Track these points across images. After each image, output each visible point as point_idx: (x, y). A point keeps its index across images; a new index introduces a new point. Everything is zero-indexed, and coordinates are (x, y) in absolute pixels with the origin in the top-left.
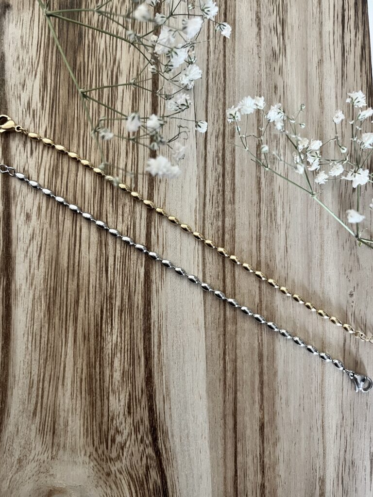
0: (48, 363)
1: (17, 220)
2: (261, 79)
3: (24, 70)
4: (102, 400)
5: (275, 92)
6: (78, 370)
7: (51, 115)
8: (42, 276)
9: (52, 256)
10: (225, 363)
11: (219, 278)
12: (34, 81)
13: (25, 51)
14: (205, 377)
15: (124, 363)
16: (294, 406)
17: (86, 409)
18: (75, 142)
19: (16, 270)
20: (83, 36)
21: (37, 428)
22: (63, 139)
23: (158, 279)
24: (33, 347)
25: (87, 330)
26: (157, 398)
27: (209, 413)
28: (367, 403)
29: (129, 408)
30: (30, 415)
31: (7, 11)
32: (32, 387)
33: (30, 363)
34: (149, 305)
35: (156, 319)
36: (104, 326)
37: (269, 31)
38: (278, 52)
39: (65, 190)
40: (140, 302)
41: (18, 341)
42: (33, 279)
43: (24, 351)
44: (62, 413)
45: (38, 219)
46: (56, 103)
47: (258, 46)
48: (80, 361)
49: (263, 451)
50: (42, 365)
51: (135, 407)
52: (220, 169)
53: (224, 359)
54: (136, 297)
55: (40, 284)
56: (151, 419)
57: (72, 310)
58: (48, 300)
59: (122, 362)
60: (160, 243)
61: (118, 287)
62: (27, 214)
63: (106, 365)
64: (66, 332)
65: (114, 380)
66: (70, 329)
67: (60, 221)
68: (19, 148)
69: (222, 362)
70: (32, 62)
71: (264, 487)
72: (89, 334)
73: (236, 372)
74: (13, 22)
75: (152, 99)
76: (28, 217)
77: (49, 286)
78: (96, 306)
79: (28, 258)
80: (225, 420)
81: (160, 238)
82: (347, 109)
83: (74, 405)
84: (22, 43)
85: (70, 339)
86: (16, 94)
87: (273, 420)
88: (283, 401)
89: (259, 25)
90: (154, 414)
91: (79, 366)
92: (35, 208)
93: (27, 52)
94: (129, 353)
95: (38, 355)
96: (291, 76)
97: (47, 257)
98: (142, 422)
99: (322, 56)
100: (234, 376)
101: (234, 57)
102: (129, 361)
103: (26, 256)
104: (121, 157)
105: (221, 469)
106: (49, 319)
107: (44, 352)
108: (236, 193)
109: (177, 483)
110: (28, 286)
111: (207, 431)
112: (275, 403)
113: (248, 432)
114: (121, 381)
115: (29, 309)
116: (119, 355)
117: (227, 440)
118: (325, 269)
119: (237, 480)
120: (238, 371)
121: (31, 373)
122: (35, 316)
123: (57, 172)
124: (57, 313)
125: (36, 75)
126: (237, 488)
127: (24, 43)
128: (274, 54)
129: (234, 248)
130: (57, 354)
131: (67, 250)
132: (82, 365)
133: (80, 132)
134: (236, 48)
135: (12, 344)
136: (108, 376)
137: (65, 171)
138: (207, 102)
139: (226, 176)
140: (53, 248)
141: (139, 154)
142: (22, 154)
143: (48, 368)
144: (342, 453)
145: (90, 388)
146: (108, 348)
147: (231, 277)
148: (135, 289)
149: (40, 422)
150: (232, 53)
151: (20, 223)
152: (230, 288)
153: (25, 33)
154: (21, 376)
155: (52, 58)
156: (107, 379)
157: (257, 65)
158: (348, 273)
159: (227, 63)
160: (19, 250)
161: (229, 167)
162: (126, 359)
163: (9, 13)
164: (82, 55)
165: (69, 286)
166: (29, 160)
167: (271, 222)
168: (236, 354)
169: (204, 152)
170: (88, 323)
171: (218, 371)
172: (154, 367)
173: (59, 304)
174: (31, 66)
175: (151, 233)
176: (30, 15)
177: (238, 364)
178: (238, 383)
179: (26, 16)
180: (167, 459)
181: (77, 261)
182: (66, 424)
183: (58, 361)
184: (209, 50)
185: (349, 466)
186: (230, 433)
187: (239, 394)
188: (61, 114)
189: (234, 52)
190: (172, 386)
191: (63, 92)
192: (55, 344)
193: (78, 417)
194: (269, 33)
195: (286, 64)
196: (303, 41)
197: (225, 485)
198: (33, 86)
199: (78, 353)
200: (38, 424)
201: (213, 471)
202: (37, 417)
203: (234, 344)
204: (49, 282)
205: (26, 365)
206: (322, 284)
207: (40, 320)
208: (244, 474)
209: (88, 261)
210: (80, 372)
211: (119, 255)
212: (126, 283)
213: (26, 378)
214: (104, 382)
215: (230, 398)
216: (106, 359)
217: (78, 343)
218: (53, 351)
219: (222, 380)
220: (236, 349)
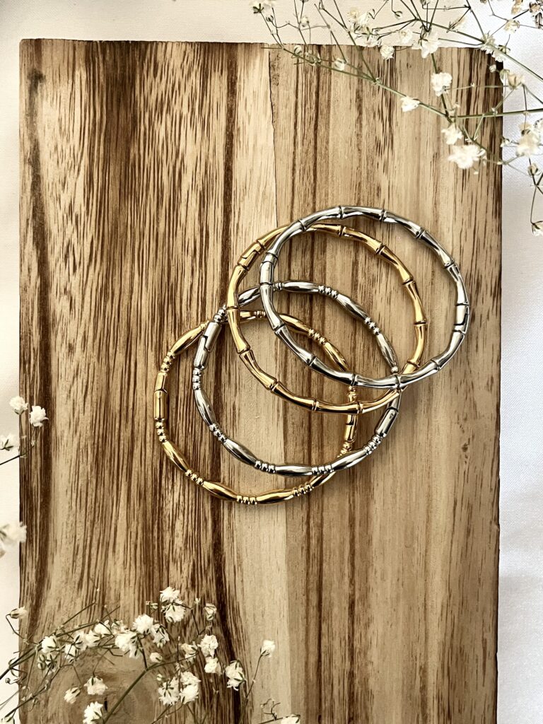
0: (96, 526)
1: (57, 352)
2: (361, 178)
3: (63, 164)
4: (161, 570)
5: (378, 195)
6: (133, 534)
7: (98, 222)
8: (89, 421)
9: (101, 398)
10: (308, 528)
11: (304, 425)
12: (77, 178)
13: (65, 140)
14: (284, 545)
15: (187, 526)
16: (392, 581)
17: (141, 581)
18: (129, 256)
19: (57, 414)
20: (138, 121)
21: (82, 602)
22: (114, 253)
23: (229, 426)
24: (78, 506)
25: (143, 487)
26: (227, 569)
27: (288, 587)
28: (479, 579)
29: (193, 580)
30: (74, 587)
31: (39, 84)
32: (77, 554)
33: (74, 525)
34: (219, 457)
35: (227, 475)
36: (163, 482)
37: (372, 115)
38: (382, 143)
39: (117, 317)
40: (207, 453)
41: (60, 500)
42: (77, 425)
43: (67, 510)
44: (112, 586)
45: (84, 351)
46: (104, 207)
47: (358, 135)
48: (134, 525)
49: (353, 633)
50: (89, 528)
51: (200, 579)
53: (308, 523)
54: (203, 447)
55: (87, 431)
56: (219, 593)
57: (125, 462)
58: (95, 450)
59: (185, 524)
60: (232, 382)
61: (180, 435)
62: (70, 345)
63: (166, 527)
64: (117, 489)
65: (175, 546)
66: (123, 485)
67: (110, 355)
68: (59, 263)
69: (305, 527)
70: (74, 154)
71: (353, 676)
72: (145, 491)
73: (322, 539)
74: (47, 99)
75: (224, 202)
76: (71, 348)
77: (97, 433)
78: (155, 458)
79: (72, 399)
80: (308, 596)
81: (232, 376)
82: (467, 217)
83: (128, 576)
84: (61, 128)
85: (122, 496)
86: (54, 194)
87: (365, 597)
88: (379, 574)
89: (359, 107)
90: (223, 587)
91: (133, 529)
92: (80, 339)
93: (68, 141)
94: (193, 514)
95: (83, 516)
96: (399, 173)
97: (94, 398)
98: (208, 596)
99: (438, 148)
100: (319, 544)
101: (327, 149)
102: (193, 523)
103: (69, 396)
104: (186, 276)
105: (303, 654)
106: (97, 473)
107: (91, 512)
108: (326, 322)
109: (249, 668)
110: (71, 433)
111: (286, 609)
112: (369, 577)
113: (336, 610)
114: (183, 549)
115: (73, 460)
116: (181, 516)
117: (309, 620)
118: (433, 416)
119: (321, 666)
120: (324, 538)
121: (75, 536)
122: (80, 469)
123: (106, 294)
124: (107, 467)
125: (79, 170)
126: (321, 675)
127: (63, 128)
128: (378, 145)
129: (322, 389)
130: (107, 515)
131: (119, 390)
132: (137, 528)
133: (134, 243)
134: (330, 138)
135: (52, 502)
136: (168, 542)
137: (117, 292)
138: (292, 207)
140: (102, 388)
141: (208, 272)
142: (63, 270)
143: (96, 532)
144: (448, 638)
145: (147, 556)
146: (168, 508)
147: (318, 424)
148: (202, 437)
149: (87, 596)
150: (325, 144)
151: (61, 355)
152: (316, 437)
153: (63, 115)
154: (64, 541)
155: (99, 150)
156: (167, 545)
157: (356, 160)
158: (461, 421)
159: (318, 157)
160: (60, 388)
162: (190, 522)
163: (41, 86)
164: (136, 146)
165: (122, 434)
166: (72, 278)
167: (368, 358)
168: (322, 517)
169: (287, 270)
170: (145, 478)
171: (300, 537)
172: (223, 532)
173: (109, 455)
174: (72, 159)
175: (221, 370)
176: (70, 90)
177: (324, 529)
178: (324, 552)
179: (64, 90)
180: (238, 641)
181: (131, 404)
182: (118, 599)
183: (108, 524)
184: (297, 140)
185: (457, 655)
186: (313, 612)
187: (324, 565)
188: (110, 220)
189: (327, 143)
190: (244, 554)
191: (113, 194)
192: (105, 503)
193: (132, 590)
194: (372, 119)
195: (393, 159)
196: (414, 129)
197: (307, 671)
198: (76, 184)
199: (132, 514)
200: (85, 598)
201: (292, 656)
202: (83, 589)
203: (320, 506)
204: (97, 429)
205: (70, 528)
206: (429, 435)
207: (86, 474)
208: (330, 660)
209: (144, 404)
210: (135, 536)
211: (183, 396)
212: (190, 430)
213: (70, 543)
214: (163, 549)
215: (315, 569)
216: (166, 522)
217: (132, 503)
218: (102, 511)
219: (305, 548)
220: (322, 511)
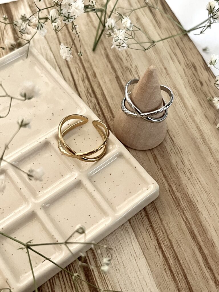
10: (163, 252)
14: (150, 273)
52: (94, 100)
53: (161, 248)
69: (160, 252)
73: (177, 257)
139: (101, 104)
161: (101, 97)
168: (170, 240)
171: (160, 262)
172: (97, 282)
178: (183, 267)
203: (164, 231)
219: (167, 269)
220: (167, 235)
